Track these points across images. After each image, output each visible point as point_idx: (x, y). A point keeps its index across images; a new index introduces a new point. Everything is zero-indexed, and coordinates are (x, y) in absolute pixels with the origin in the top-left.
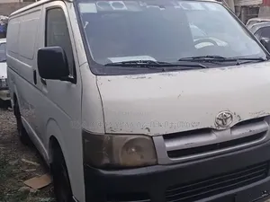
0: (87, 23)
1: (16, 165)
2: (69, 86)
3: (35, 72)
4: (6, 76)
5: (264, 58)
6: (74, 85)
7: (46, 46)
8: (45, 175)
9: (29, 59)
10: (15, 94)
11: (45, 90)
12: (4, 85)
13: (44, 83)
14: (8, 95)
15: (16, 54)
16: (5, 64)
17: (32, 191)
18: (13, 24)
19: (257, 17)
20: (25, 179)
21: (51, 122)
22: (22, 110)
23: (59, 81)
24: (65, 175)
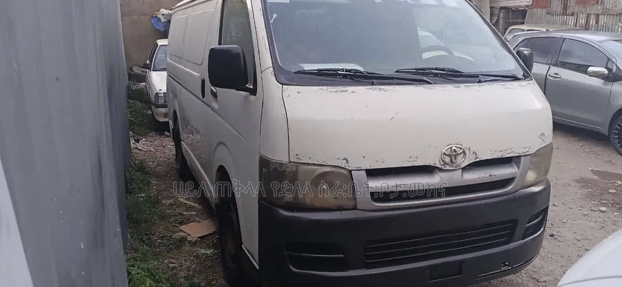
0: (275, 16)
1: (171, 205)
2: (246, 98)
3: (203, 82)
4: (164, 89)
5: (520, 76)
6: (253, 97)
7: (220, 44)
8: (207, 221)
9: (197, 65)
10: (175, 112)
11: (215, 105)
12: (161, 101)
13: (215, 95)
14: (166, 115)
15: (180, 59)
16: (165, 73)
17: (189, 239)
18: (178, 18)
19: (523, 23)
20: (181, 223)
21: (221, 147)
22: (183, 136)
23: (234, 91)
24: (235, 219)
